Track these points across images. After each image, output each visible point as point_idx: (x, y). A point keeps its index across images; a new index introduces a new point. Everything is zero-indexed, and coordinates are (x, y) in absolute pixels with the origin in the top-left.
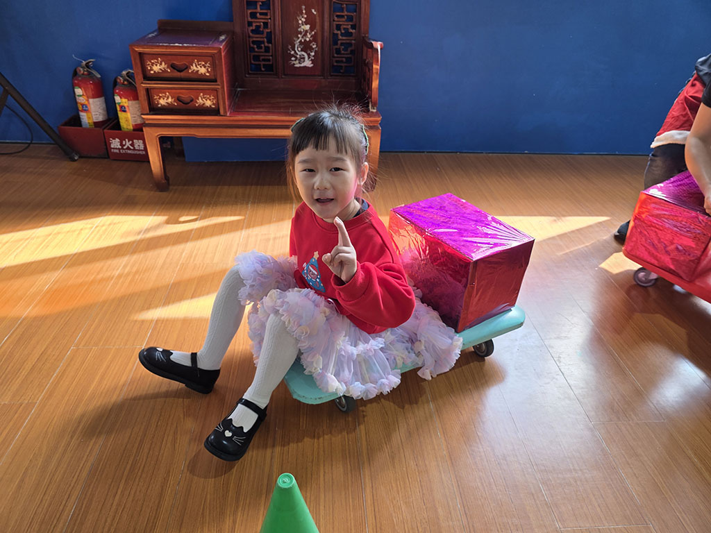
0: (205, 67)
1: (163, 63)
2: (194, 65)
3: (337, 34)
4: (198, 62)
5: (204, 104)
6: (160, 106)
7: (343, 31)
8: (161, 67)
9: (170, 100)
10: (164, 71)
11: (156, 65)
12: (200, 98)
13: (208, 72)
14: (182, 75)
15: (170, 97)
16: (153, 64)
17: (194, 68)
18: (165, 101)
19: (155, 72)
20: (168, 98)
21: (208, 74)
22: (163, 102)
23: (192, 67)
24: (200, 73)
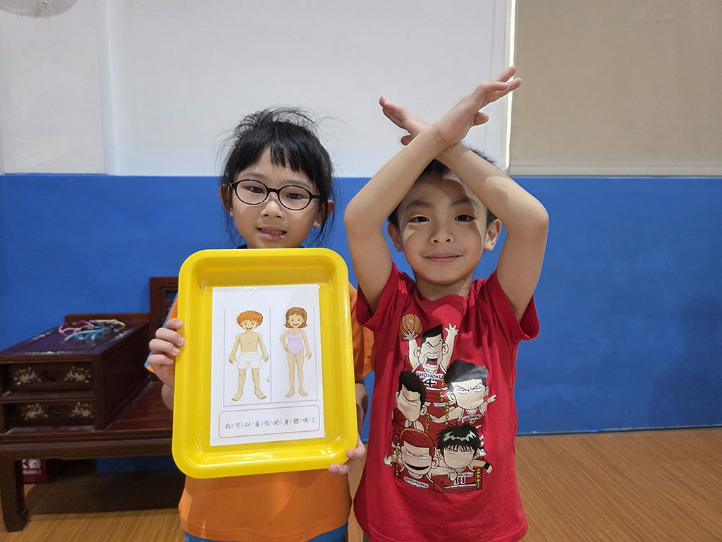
0: (84, 374)
1: (34, 373)
2: (71, 372)
4: (76, 368)
5: (81, 414)
6: (26, 419)
8: (31, 377)
9: (40, 412)
10: (33, 381)
11: (25, 376)
12: (77, 408)
13: (87, 379)
14: (56, 384)
15: (40, 409)
16: (21, 374)
17: (70, 375)
18: (34, 413)
19: (22, 383)
20: (37, 410)
21: (87, 381)
22: (32, 414)
23: (68, 375)
24: (77, 380)
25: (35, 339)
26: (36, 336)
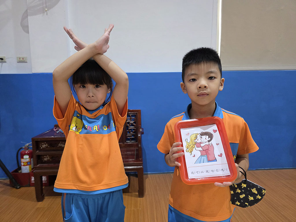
1: (47, 144)
2: (60, 144)
3: (128, 126)
6: (44, 161)
7: (131, 125)
9: (49, 158)
10: (47, 147)
11: (44, 145)
14: (54, 148)
19: (43, 148)
22: (46, 159)
24: (62, 147)
25: (46, 133)
26: (46, 132)
